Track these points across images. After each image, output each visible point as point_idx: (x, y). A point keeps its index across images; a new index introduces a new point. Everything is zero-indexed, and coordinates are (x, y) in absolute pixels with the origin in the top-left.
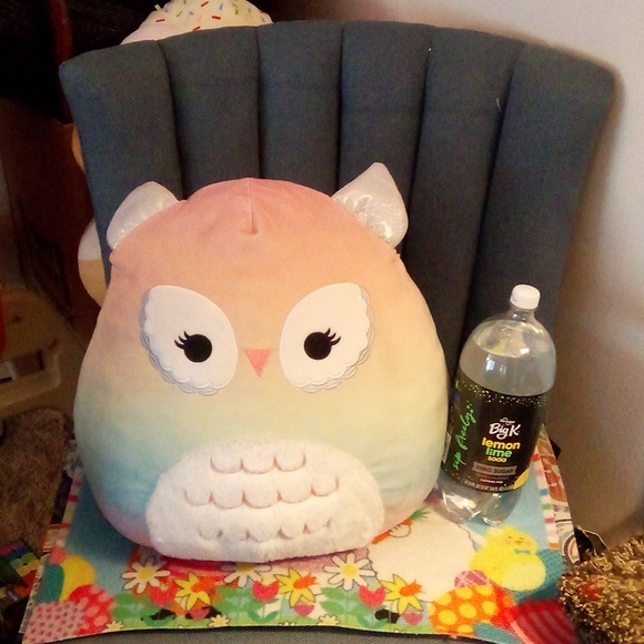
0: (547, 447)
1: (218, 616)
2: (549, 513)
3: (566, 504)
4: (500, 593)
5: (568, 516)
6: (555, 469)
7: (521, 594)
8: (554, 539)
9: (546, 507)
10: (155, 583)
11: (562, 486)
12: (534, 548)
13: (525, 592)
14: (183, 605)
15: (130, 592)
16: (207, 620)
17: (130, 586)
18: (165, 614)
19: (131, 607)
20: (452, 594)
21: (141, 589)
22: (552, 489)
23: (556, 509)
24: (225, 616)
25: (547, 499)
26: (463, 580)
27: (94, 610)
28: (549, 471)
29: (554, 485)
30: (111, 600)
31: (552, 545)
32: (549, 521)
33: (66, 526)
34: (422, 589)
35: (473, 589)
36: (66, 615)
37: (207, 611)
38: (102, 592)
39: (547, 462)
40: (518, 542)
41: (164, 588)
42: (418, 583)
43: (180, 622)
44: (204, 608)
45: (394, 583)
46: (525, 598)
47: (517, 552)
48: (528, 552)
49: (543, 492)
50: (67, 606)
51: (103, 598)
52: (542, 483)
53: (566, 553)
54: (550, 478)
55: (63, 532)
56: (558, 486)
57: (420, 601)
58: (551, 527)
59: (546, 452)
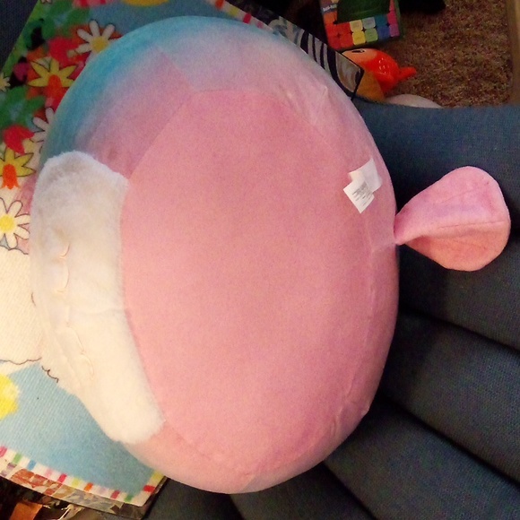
0: (62, 495)
1: (8, 85)
2: (10, 457)
3: (8, 477)
6: (41, 490)
9: (18, 458)
10: (82, 49)
11: (24, 485)
14: (41, 61)
15: (85, 23)
16: (10, 72)
17: (94, 26)
18: (37, 41)
19: (64, 17)
21: (82, 34)
22: (31, 474)
23: (11, 466)
24: (4, 89)
25: (23, 464)
28: (45, 482)
29: (32, 479)
33: (219, 3)
37: (20, 78)
39: (52, 486)
41: (71, 53)
43: (20, 49)
44: (25, 77)
49: (32, 464)
52: (39, 470)
54: (39, 480)
56: (25, 481)
59: (60, 491)
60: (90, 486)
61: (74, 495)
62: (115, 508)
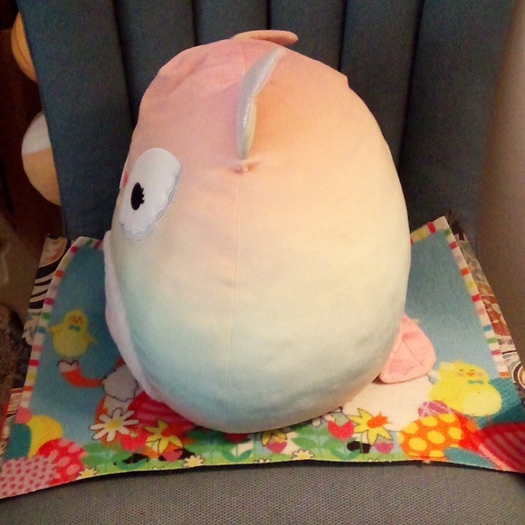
0: (486, 287)
1: (192, 457)
2: (495, 346)
3: (509, 337)
4: (462, 420)
5: (513, 347)
6: (496, 307)
7: (482, 418)
8: (504, 369)
9: (491, 341)
10: (125, 431)
11: (504, 322)
12: (486, 378)
13: (486, 417)
14: (155, 449)
15: (99, 442)
16: (180, 461)
17: (100, 435)
18: (137, 458)
19: (103, 454)
20: (418, 423)
21: (111, 437)
22: (494, 325)
23: (501, 342)
24: (199, 457)
25: (491, 334)
26: (426, 410)
27: (66, 460)
28: (490, 310)
29: (496, 321)
30: (81, 451)
31: (502, 374)
32: (496, 352)
33: (29, 389)
34: (389, 420)
35: (436, 417)
36: (36, 467)
37: (181, 453)
38: (71, 444)
39: (488, 302)
40: (471, 374)
41: (134, 435)
42: (383, 415)
43: (154, 465)
44: (177, 451)
45: (361, 417)
46: (487, 423)
47: (471, 382)
48: (481, 382)
49: (487, 328)
50: (37, 460)
51: (73, 450)
52: (485, 321)
53: (516, 380)
54: (492, 315)
55: (26, 394)
56: (500, 322)
57: (389, 431)
58: (499, 358)
59: (485, 292)
60: (465, 272)
61: (479, 280)
62: (461, 238)
